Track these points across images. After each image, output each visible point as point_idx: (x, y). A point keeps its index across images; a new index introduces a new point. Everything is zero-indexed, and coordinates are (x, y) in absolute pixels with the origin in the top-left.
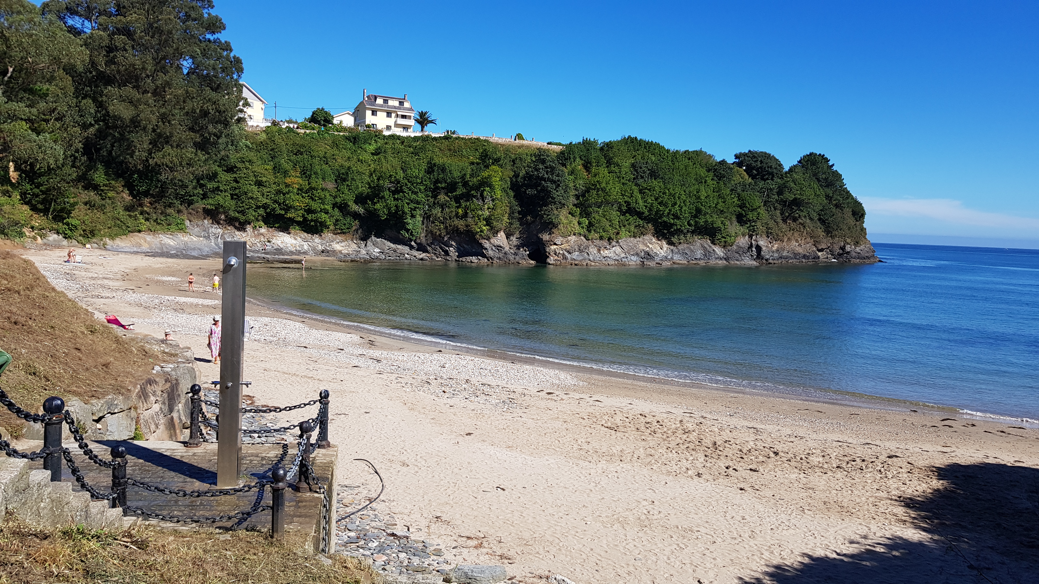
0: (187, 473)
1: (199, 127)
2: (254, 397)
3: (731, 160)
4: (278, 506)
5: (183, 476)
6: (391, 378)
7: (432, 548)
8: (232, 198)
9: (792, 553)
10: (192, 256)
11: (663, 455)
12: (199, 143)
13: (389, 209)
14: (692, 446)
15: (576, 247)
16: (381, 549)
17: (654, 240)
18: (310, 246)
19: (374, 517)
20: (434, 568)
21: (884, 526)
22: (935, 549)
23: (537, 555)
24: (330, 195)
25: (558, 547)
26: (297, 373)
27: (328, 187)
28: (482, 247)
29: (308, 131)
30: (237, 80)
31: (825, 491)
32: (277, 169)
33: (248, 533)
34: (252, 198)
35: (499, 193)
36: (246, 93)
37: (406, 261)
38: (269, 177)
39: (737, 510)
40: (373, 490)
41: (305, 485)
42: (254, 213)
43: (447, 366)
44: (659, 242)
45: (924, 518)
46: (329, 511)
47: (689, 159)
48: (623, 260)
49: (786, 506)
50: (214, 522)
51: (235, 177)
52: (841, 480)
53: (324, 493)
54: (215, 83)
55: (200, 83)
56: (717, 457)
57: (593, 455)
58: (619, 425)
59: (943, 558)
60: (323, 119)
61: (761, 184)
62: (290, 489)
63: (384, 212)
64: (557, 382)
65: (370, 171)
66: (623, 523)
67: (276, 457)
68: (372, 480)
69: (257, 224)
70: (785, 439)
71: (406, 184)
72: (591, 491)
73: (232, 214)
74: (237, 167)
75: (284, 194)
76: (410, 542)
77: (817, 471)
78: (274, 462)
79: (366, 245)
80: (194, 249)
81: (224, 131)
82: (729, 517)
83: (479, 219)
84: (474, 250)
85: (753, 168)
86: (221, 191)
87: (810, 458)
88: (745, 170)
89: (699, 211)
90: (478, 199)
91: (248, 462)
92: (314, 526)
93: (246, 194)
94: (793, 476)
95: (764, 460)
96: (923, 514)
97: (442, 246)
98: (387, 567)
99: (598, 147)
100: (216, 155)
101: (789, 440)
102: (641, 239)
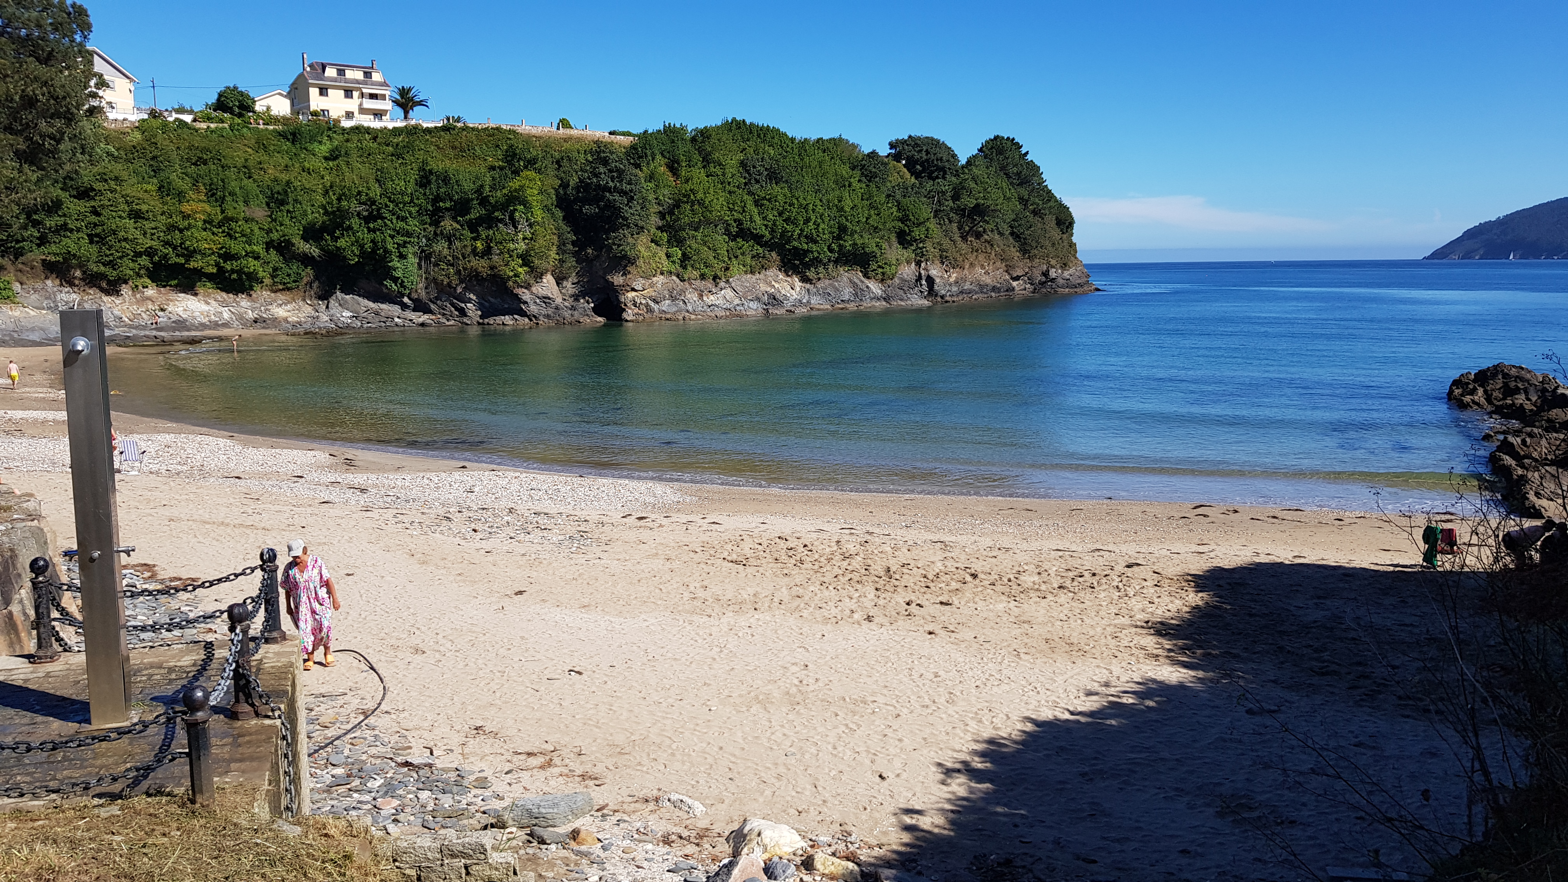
0: (38, 708)
1: (21, 125)
2: (154, 566)
3: (884, 151)
4: (198, 749)
5: (29, 714)
6: (386, 516)
7: (472, 778)
8: (91, 242)
9: (1008, 718)
10: (30, 341)
11: (816, 595)
12: (25, 151)
13: (362, 246)
14: (856, 577)
15: (666, 292)
16: (389, 790)
17: (781, 276)
18: (232, 313)
19: (373, 739)
20: (477, 808)
21: (1130, 666)
22: (1201, 691)
23: (638, 768)
24: (260, 228)
25: (670, 751)
26: (227, 521)
27: (255, 215)
28: (518, 299)
29: (213, 126)
30: (80, 44)
31: (1045, 624)
32: (164, 189)
33: (149, 800)
34: (126, 240)
35: (538, 214)
36: (99, 66)
37: (396, 329)
38: (152, 203)
39: (926, 665)
40: (368, 697)
41: (247, 708)
42: (131, 265)
43: (476, 489)
44: (789, 279)
45: (1183, 649)
46: (293, 744)
47: (824, 152)
48: (738, 308)
49: (994, 650)
50: (86, 788)
51: (94, 207)
52: (1067, 605)
53: (280, 717)
54: (43, 50)
55: (15, 51)
56: (892, 590)
57: (713, 605)
58: (748, 556)
59: (1212, 704)
60: (237, 104)
61: (929, 185)
62: (222, 716)
63: (353, 251)
64: (652, 500)
65: (324, 186)
66: (765, 702)
67: (194, 665)
68: (366, 681)
69: (139, 282)
70: (985, 553)
71: (386, 206)
72: (714, 659)
73: (94, 268)
74: (95, 190)
75: (181, 231)
76: (436, 772)
77: (1032, 595)
78: (192, 674)
79: (327, 307)
80: (33, 330)
81: (68, 131)
82: (915, 676)
83: (511, 256)
84: (506, 306)
85: (916, 162)
86: (71, 231)
87: (1022, 578)
88: (904, 166)
89: (843, 229)
90: (506, 224)
91: (144, 678)
92: (267, 773)
93: (114, 234)
94: (1001, 606)
95: (958, 587)
96: (1180, 642)
97: (455, 301)
98: (401, 817)
99: (688, 136)
100: (57, 171)
101: (991, 555)
102: (762, 276)
